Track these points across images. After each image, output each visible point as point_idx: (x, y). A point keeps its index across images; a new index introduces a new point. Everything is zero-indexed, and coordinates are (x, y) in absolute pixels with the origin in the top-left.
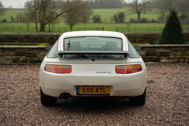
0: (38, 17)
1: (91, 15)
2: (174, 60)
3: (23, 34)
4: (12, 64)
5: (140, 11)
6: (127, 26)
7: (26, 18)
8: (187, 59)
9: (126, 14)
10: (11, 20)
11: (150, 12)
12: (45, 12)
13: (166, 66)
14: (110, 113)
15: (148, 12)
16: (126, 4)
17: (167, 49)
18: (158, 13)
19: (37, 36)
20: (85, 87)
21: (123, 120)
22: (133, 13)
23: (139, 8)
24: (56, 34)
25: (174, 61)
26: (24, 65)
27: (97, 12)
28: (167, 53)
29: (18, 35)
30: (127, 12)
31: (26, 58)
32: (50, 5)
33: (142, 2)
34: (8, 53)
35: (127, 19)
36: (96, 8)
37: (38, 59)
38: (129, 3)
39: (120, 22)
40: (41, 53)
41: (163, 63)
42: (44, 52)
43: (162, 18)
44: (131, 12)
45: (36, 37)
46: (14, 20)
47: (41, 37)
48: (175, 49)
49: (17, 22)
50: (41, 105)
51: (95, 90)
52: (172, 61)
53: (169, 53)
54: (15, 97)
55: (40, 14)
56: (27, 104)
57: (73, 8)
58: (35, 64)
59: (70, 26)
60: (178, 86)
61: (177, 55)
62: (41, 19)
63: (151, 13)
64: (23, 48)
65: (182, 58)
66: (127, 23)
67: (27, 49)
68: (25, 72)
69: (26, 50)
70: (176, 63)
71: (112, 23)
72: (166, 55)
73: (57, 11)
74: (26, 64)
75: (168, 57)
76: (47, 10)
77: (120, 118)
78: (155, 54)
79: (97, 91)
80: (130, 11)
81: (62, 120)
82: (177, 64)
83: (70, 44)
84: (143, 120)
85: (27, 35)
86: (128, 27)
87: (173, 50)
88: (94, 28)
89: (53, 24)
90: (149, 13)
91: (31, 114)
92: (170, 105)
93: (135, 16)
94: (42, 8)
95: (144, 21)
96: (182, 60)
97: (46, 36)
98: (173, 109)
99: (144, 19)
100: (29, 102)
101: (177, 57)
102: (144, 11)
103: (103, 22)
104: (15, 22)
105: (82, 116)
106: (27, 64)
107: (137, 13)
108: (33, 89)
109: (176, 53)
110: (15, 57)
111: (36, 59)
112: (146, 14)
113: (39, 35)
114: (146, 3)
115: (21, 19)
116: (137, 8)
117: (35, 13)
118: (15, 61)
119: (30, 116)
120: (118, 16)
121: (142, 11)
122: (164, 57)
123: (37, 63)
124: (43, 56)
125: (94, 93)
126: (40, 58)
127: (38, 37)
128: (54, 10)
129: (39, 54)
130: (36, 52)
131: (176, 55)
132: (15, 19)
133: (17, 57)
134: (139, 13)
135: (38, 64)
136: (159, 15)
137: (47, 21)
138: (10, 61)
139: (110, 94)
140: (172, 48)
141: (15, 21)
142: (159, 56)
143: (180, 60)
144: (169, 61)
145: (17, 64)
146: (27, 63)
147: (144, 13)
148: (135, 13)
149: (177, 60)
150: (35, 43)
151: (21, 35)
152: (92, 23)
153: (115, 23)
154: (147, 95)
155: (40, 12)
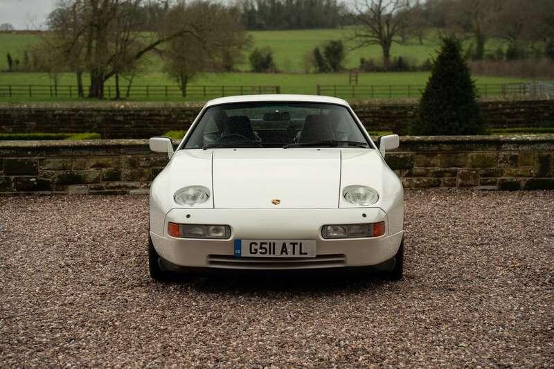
0: (82, 57)
1: (246, 50)
2: (425, 180)
6: (350, 81)
8: (461, 177)
9: (348, 45)
10: (6, 66)
11: (420, 40)
12: (102, 42)
15: (415, 40)
19: (66, 112)
23: (385, 29)
24: (122, 106)
25: (425, 182)
27: (262, 40)
28: (405, 159)
29: (12, 110)
30: (351, 39)
31: (4, 176)
33: (396, 11)
35: (352, 59)
36: (260, 28)
37: (41, 178)
39: (333, 70)
40: (49, 162)
42: (57, 160)
44: (364, 39)
45: (65, 115)
46: (15, 66)
47: (80, 115)
48: (426, 148)
52: (418, 182)
53: (412, 159)
55: (90, 47)
57: (187, 28)
58: (31, 192)
59: (178, 81)
61: (434, 165)
62: (93, 59)
63: (423, 41)
65: (445, 174)
66: (351, 71)
67: (8, 152)
69: (5, 153)
70: (432, 186)
71: (307, 72)
73: (140, 39)
74: (4, 195)
75: (408, 171)
76: (109, 36)
80: (360, 36)
82: (432, 191)
85: (38, 111)
86: (354, 83)
87: (421, 150)
88: (250, 88)
89: (130, 77)
90: (418, 41)
93: (374, 53)
94: (95, 29)
95: (401, 66)
96: (446, 179)
97: (95, 113)
99: (401, 59)
101: (432, 171)
102: (402, 35)
103: (280, 68)
104: (18, 71)
106: (6, 193)
107: (381, 43)
109: (429, 160)
111: (34, 179)
112: (408, 45)
113: (73, 110)
116: (381, 28)
117: (74, 42)
120: (325, 53)
121: (396, 38)
123: (36, 191)
124: (54, 170)
126: (45, 176)
127: (69, 115)
128: (131, 37)
129: (44, 165)
130: (34, 158)
131: (429, 166)
132: (17, 62)
134: (386, 44)
135: (41, 192)
137: (109, 69)
140: (419, 145)
141: (20, 67)
143: (442, 179)
144: (410, 181)
146: (8, 190)
147: (403, 43)
148: (375, 42)
149: (432, 179)
150: (60, 134)
151: (20, 110)
152: (246, 72)
153: (316, 73)
155: (90, 42)
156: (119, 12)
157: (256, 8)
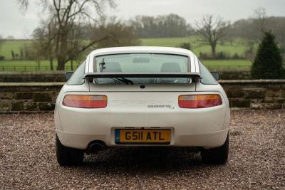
0: (53, 50)
2: (273, 105)
3: (29, 73)
4: (10, 113)
5: (215, 41)
7: (36, 51)
10: (11, 57)
12: (64, 42)
13: (259, 114)
14: (170, 175)
15: (228, 43)
16: (193, 30)
17: (260, 87)
18: (243, 43)
20: (129, 130)
21: (191, 183)
22: (204, 44)
23: (213, 37)
26: (31, 113)
28: (260, 93)
29: (23, 75)
30: (194, 42)
31: (33, 102)
32: (73, 31)
33: (218, 28)
34: (5, 95)
38: (198, 29)
41: (254, 108)
43: (250, 51)
46: (16, 57)
48: (273, 86)
49: (21, 60)
50: (58, 164)
51: (145, 136)
52: (268, 106)
54: (14, 155)
55: (57, 46)
56: (35, 164)
57: (109, 35)
60: (280, 139)
61: (277, 96)
62: (59, 52)
63: (233, 44)
64: (29, 87)
68: (32, 123)
69: (34, 89)
70: (276, 108)
72: (259, 96)
74: (33, 113)
75: (262, 100)
76: (68, 40)
77: (186, 181)
78: (241, 95)
79: (149, 137)
80: (200, 41)
81: (91, 184)
82: (277, 111)
83: (104, 64)
84: (225, 184)
87: (270, 88)
89: (78, 61)
90: (230, 44)
91: (41, 177)
92: (269, 165)
93: (207, 50)
94: (60, 36)
95: (222, 57)
98: (273, 169)
99: (221, 53)
100: (37, 161)
101: (276, 100)
102: (221, 41)
104: (17, 60)
105: (124, 179)
106: (35, 112)
107: (210, 45)
108: (43, 144)
109: (275, 93)
110: (15, 101)
112: (224, 45)
114: (225, 28)
115: (27, 55)
116: (211, 37)
117: (49, 43)
118: (16, 108)
119: (38, 179)
121: (218, 42)
122: (255, 100)
125: (144, 140)
130: (50, 92)
131: (275, 97)
132: (17, 55)
133: (19, 101)
134: (213, 45)
136: (244, 48)
137: (67, 57)
138: (7, 108)
139: (169, 143)
141: (18, 57)
142: (247, 98)
143: (282, 105)
144: (264, 105)
145: (19, 112)
146: (35, 110)
147: (222, 44)
148: (208, 44)
149: (277, 104)
151: (27, 75)
154: (231, 150)
155: (58, 43)
156: (73, 27)
157: (143, 26)
